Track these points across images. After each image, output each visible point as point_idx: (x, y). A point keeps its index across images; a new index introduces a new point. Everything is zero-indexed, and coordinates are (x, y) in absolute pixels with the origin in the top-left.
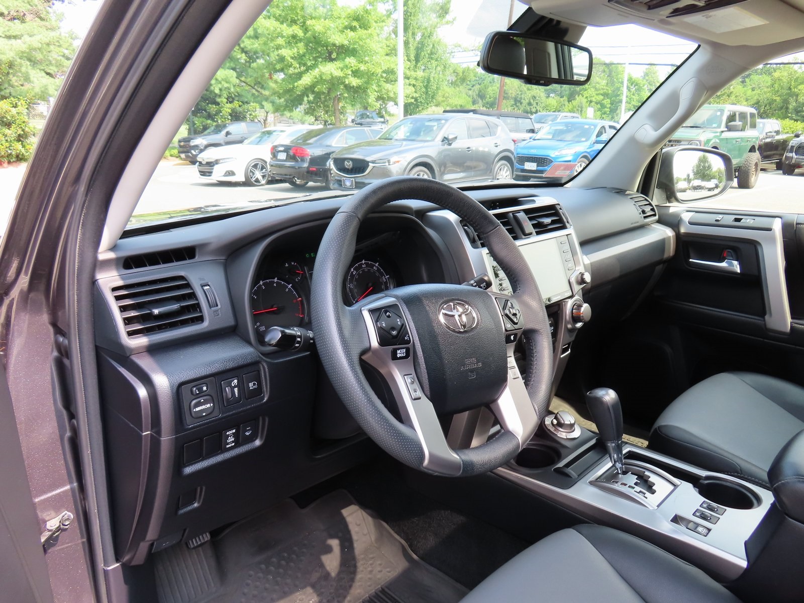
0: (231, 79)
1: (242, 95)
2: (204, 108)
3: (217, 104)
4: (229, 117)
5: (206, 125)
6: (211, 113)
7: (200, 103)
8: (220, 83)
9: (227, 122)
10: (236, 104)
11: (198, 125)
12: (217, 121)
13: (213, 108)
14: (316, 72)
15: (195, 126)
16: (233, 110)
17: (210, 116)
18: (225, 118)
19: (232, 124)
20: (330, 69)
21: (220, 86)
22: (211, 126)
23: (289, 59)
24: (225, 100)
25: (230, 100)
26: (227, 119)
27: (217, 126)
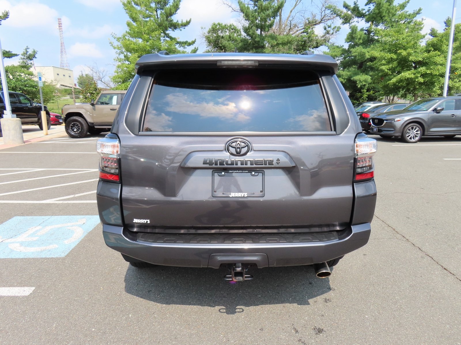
0: (368, 81)
1: (376, 88)
3: (361, 92)
4: (367, 99)
10: (372, 92)
12: (359, 101)
13: (359, 95)
14: (399, 77)
16: (369, 95)
19: (367, 102)
20: (407, 74)
21: (361, 84)
23: (386, 70)
24: (365, 91)
25: (368, 90)
26: (365, 100)
27: (359, 103)
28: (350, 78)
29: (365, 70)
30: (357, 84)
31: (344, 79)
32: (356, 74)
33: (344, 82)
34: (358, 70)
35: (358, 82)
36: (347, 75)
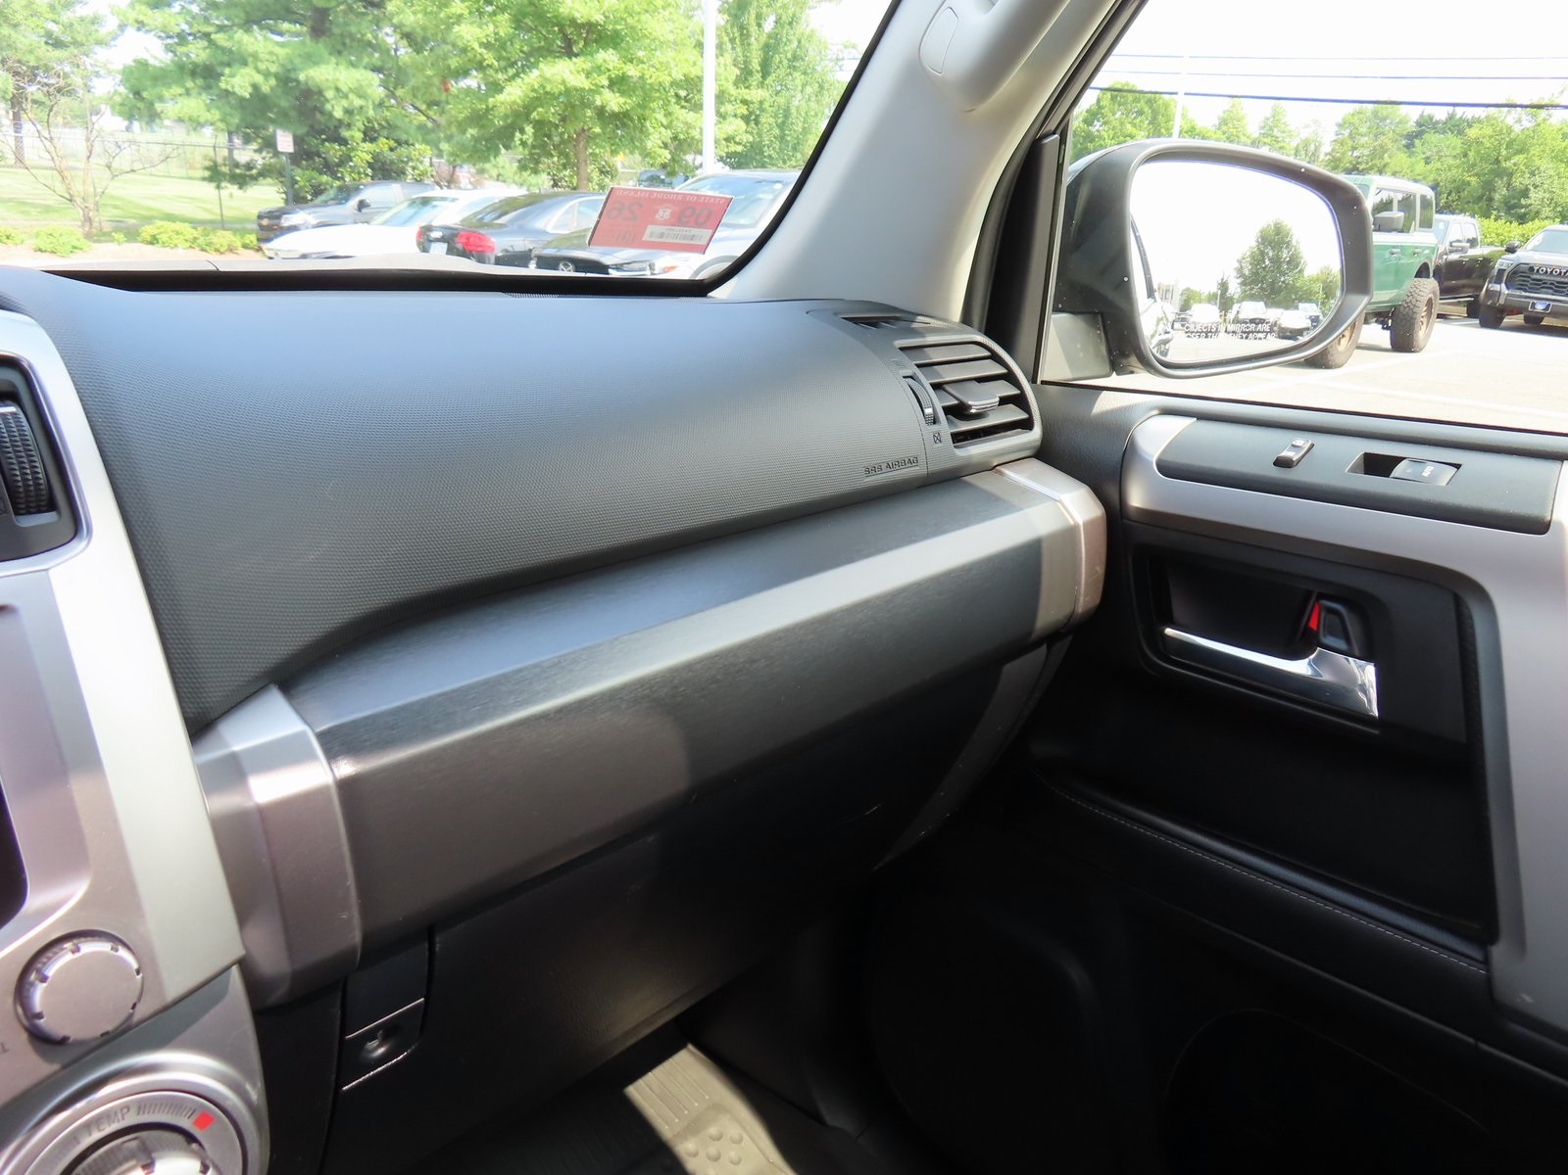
0: (369, 91)
1: (396, 126)
2: (314, 150)
3: (343, 142)
4: (369, 171)
5: (319, 186)
6: (330, 159)
7: (306, 139)
8: (346, 97)
9: (364, 181)
10: (383, 145)
11: (301, 184)
12: (342, 178)
13: (333, 151)
14: (533, 77)
15: (297, 186)
16: (376, 156)
17: (329, 168)
18: (359, 173)
19: (373, 185)
21: (345, 103)
22: (328, 187)
24: (359, 135)
25: (370, 135)
26: (363, 176)
27: (340, 189)
28: (289, 71)
29: (344, 44)
30: (327, 100)
31: (267, 74)
32: (311, 59)
33: (268, 89)
34: (317, 43)
35: (330, 94)
36: (277, 56)
